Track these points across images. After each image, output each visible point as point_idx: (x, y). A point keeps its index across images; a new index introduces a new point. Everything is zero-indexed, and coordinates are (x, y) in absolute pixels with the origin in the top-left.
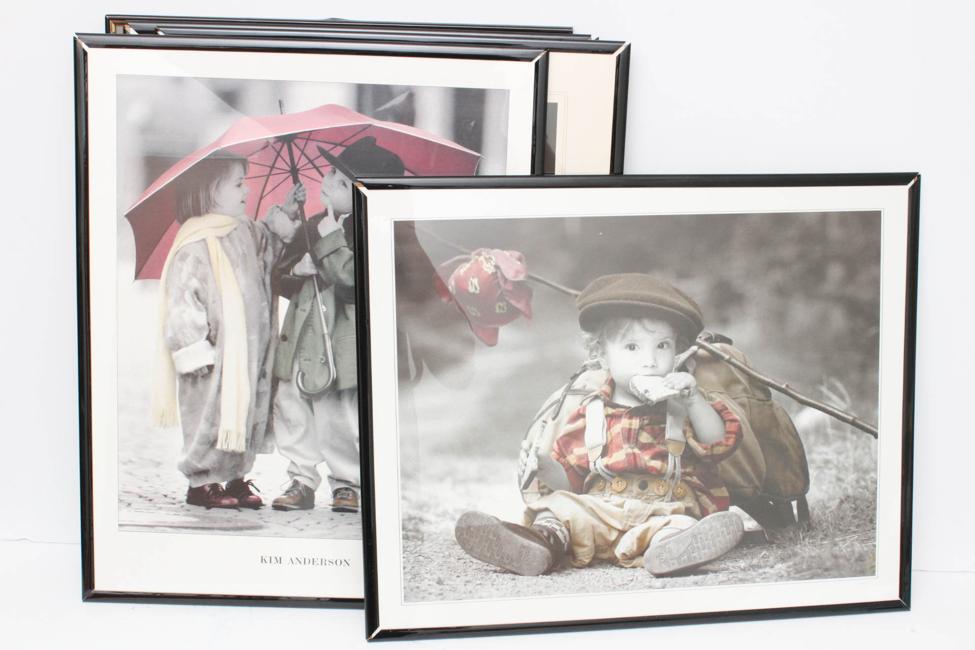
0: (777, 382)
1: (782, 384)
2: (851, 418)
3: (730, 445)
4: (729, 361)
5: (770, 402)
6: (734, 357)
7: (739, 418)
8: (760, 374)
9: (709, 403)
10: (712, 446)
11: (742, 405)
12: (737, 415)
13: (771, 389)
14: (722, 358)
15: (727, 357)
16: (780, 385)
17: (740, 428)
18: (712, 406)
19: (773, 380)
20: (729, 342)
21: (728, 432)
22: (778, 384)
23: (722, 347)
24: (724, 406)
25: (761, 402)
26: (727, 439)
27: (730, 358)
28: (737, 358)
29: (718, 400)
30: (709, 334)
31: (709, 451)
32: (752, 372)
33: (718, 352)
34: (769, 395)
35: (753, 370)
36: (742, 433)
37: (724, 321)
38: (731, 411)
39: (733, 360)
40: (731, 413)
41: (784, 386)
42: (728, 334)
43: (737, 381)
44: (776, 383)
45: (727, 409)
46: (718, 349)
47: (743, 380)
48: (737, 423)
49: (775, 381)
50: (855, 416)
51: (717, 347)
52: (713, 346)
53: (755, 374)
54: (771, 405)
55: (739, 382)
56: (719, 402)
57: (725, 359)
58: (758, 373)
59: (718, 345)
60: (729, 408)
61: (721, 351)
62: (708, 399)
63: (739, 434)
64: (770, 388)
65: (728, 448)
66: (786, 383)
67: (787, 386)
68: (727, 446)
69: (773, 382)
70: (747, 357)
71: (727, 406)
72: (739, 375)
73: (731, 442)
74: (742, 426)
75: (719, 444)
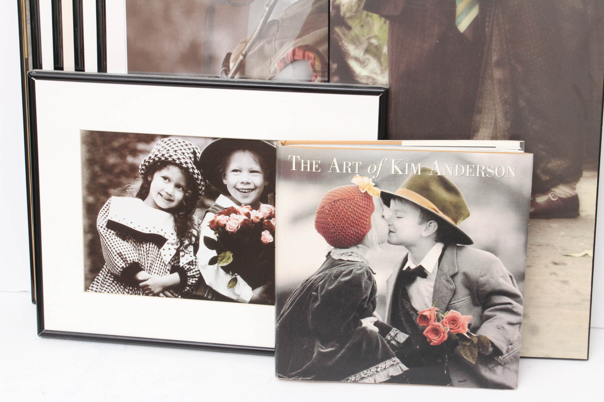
0: (264, 14)
1: (265, 10)
3: (315, 56)
5: (280, 21)
6: (241, 52)
7: (292, 49)
8: (256, 29)
9: (279, 73)
10: (315, 71)
11: (281, 45)
12: (290, 49)
13: (270, 19)
16: (266, 12)
17: (300, 47)
18: (281, 71)
19: (261, 18)
20: (229, 55)
21: (304, 57)
22: (265, 14)
23: (233, 61)
24: (281, 61)
25: (280, 29)
26: (309, 58)
27: (242, 55)
28: (242, 49)
29: (276, 65)
30: (222, 72)
31: (318, 74)
32: (254, 37)
33: (237, 64)
34: (274, 22)
35: (252, 36)
36: (304, 46)
37: (211, 59)
38: (286, 55)
40: (287, 54)
41: (267, 9)
42: (223, 56)
43: (261, 49)
44: (264, 16)
45: (284, 58)
46: (234, 65)
47: (261, 44)
48: (297, 50)
49: (263, 16)
51: (233, 66)
52: (232, 69)
53: (256, 34)
54: (283, 19)
55: (262, 47)
56: (278, 64)
57: (243, 59)
58: (255, 31)
60: (283, 56)
61: (236, 62)
62: (275, 75)
63: (306, 48)
64: (268, 21)
65: (317, 59)
66: (265, 6)
67: (267, 6)
68: (315, 59)
69: (263, 19)
70: (242, 40)
71: (282, 58)
72: (256, 48)
73: (312, 55)
74: (299, 45)
75: (313, 66)
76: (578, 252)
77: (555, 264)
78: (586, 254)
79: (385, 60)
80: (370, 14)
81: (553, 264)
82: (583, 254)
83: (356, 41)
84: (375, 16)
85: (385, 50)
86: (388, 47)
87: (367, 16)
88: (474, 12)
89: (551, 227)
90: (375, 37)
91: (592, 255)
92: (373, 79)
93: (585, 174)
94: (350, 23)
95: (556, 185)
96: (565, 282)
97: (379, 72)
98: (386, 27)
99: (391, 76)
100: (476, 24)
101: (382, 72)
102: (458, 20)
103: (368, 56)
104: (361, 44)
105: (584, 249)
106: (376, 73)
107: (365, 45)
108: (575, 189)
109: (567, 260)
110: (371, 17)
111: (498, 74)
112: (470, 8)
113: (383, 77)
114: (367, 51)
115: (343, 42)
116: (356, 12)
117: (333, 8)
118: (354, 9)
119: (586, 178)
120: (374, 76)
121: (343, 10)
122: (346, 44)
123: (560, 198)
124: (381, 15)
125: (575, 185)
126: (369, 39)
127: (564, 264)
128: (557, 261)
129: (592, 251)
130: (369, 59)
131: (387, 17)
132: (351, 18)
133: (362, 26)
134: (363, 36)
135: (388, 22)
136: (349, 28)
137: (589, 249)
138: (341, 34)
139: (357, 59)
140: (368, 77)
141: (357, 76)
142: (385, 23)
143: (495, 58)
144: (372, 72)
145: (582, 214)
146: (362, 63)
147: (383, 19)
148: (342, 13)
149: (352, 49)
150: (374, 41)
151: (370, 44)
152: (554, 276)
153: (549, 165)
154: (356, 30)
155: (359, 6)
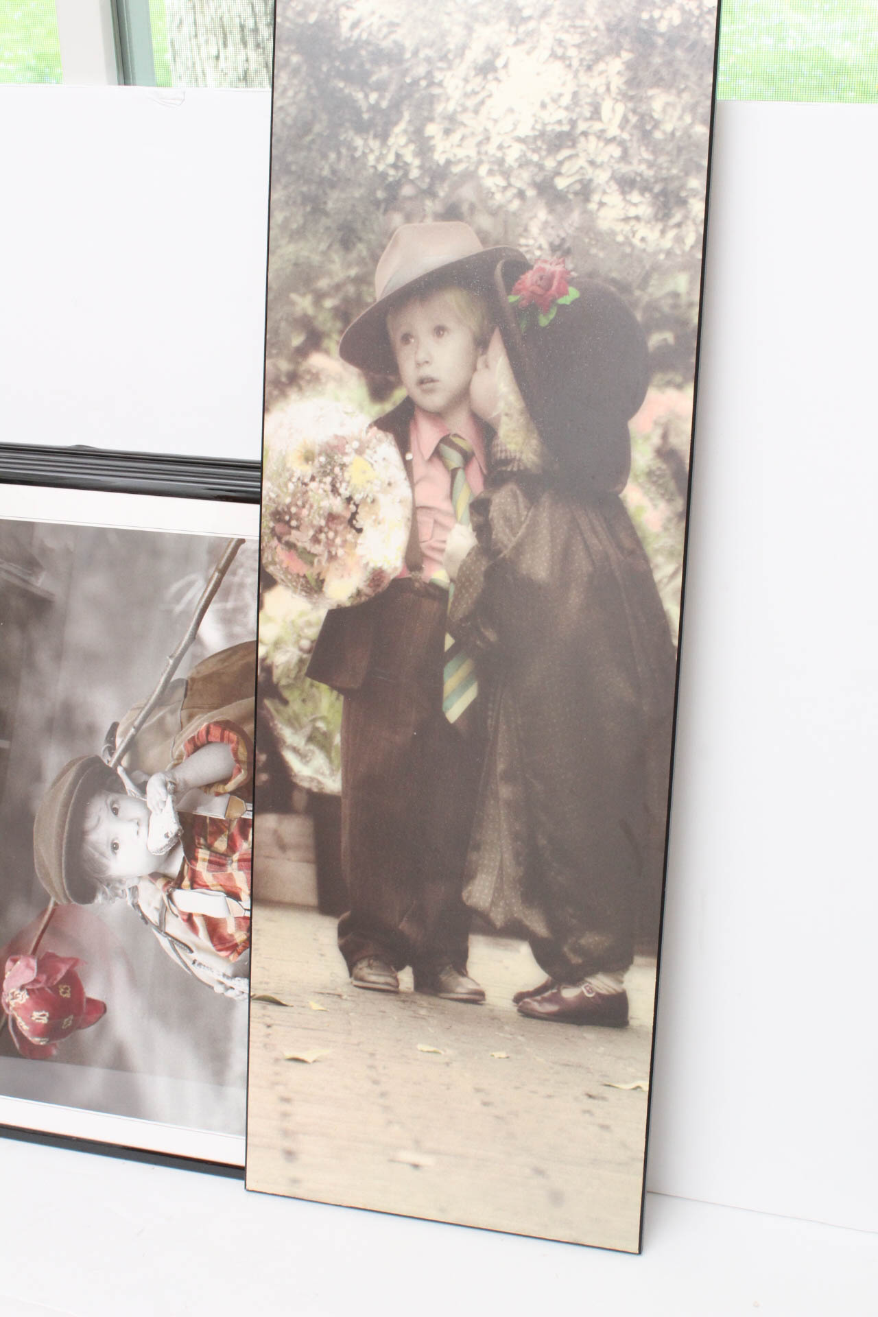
0: (166, 669)
1: (168, 664)
2: (217, 574)
3: (238, 738)
4: (138, 729)
5: (189, 681)
6: (132, 724)
7: (205, 724)
8: (155, 691)
9: (186, 759)
10: (238, 761)
11: (190, 717)
12: (202, 725)
13: (175, 677)
14: (133, 737)
15: (132, 731)
16: (169, 667)
17: (217, 723)
18: (189, 756)
19: (162, 675)
20: (115, 726)
21: (222, 739)
22: (168, 669)
23: (121, 736)
24: (189, 741)
25: (189, 693)
26: (230, 741)
27: (134, 727)
28: (134, 718)
29: (182, 747)
30: (104, 751)
31: (242, 766)
32: (152, 701)
34: (180, 680)
35: (149, 700)
36: (223, 721)
37: (91, 730)
38: (196, 733)
39: (136, 723)
40: (198, 733)
41: (171, 662)
43: (161, 722)
44: (167, 672)
45: (193, 738)
46: (122, 742)
47: (161, 714)
48: (212, 726)
49: (164, 672)
50: (214, 568)
51: (120, 743)
52: (119, 747)
53: (154, 697)
54: (193, 679)
55: (162, 718)
56: (185, 746)
57: (134, 733)
58: (153, 693)
59: (118, 741)
60: (193, 735)
61: (125, 737)
62: (180, 761)
63: (225, 725)
64: (173, 679)
65: (241, 741)
66: (168, 658)
67: (171, 657)
68: (238, 743)
69: (165, 676)
70: (134, 705)
71: (190, 737)
72: (154, 719)
73: (234, 736)
74: (215, 720)
75: (235, 753)
76: (625, 1082)
77: (590, 1096)
78: (638, 1087)
79: (336, 755)
80: (316, 683)
81: (586, 1097)
82: (633, 1085)
83: (294, 722)
84: (324, 687)
85: (337, 739)
86: (341, 736)
87: (312, 685)
88: (471, 694)
89: (584, 1038)
90: (323, 718)
91: (646, 1088)
92: (319, 782)
93: (638, 960)
94: (286, 694)
95: (592, 973)
96: (605, 1127)
97: (327, 772)
98: (340, 705)
99: (345, 780)
100: (472, 712)
101: (332, 773)
102: (446, 704)
103: (311, 747)
104: (301, 727)
105: (634, 1078)
106: (323, 774)
107: (307, 730)
108: (621, 982)
109: (607, 1092)
110: (318, 687)
111: (505, 791)
112: (464, 686)
113: (334, 781)
114: (310, 739)
115: (276, 722)
116: (296, 678)
117: (263, 669)
118: (293, 674)
119: (639, 966)
120: (320, 778)
121: (277, 673)
122: (280, 726)
123: (598, 994)
124: (333, 687)
125: (622, 976)
126: (314, 720)
127: (604, 1099)
128: (593, 1093)
129: (648, 1083)
130: (313, 752)
131: (341, 690)
132: (288, 686)
133: (304, 701)
134: (306, 715)
135: (342, 698)
136: (285, 702)
137: (642, 1079)
138: (272, 710)
139: (295, 750)
140: (312, 779)
141: (295, 775)
142: (338, 698)
143: (501, 767)
144: (317, 771)
145: (633, 1023)
146: (303, 756)
147: (335, 693)
148: (275, 679)
149: (289, 735)
150: (321, 725)
151: (316, 729)
152: (587, 1115)
153: (583, 941)
154: (295, 706)
155: (300, 671)
